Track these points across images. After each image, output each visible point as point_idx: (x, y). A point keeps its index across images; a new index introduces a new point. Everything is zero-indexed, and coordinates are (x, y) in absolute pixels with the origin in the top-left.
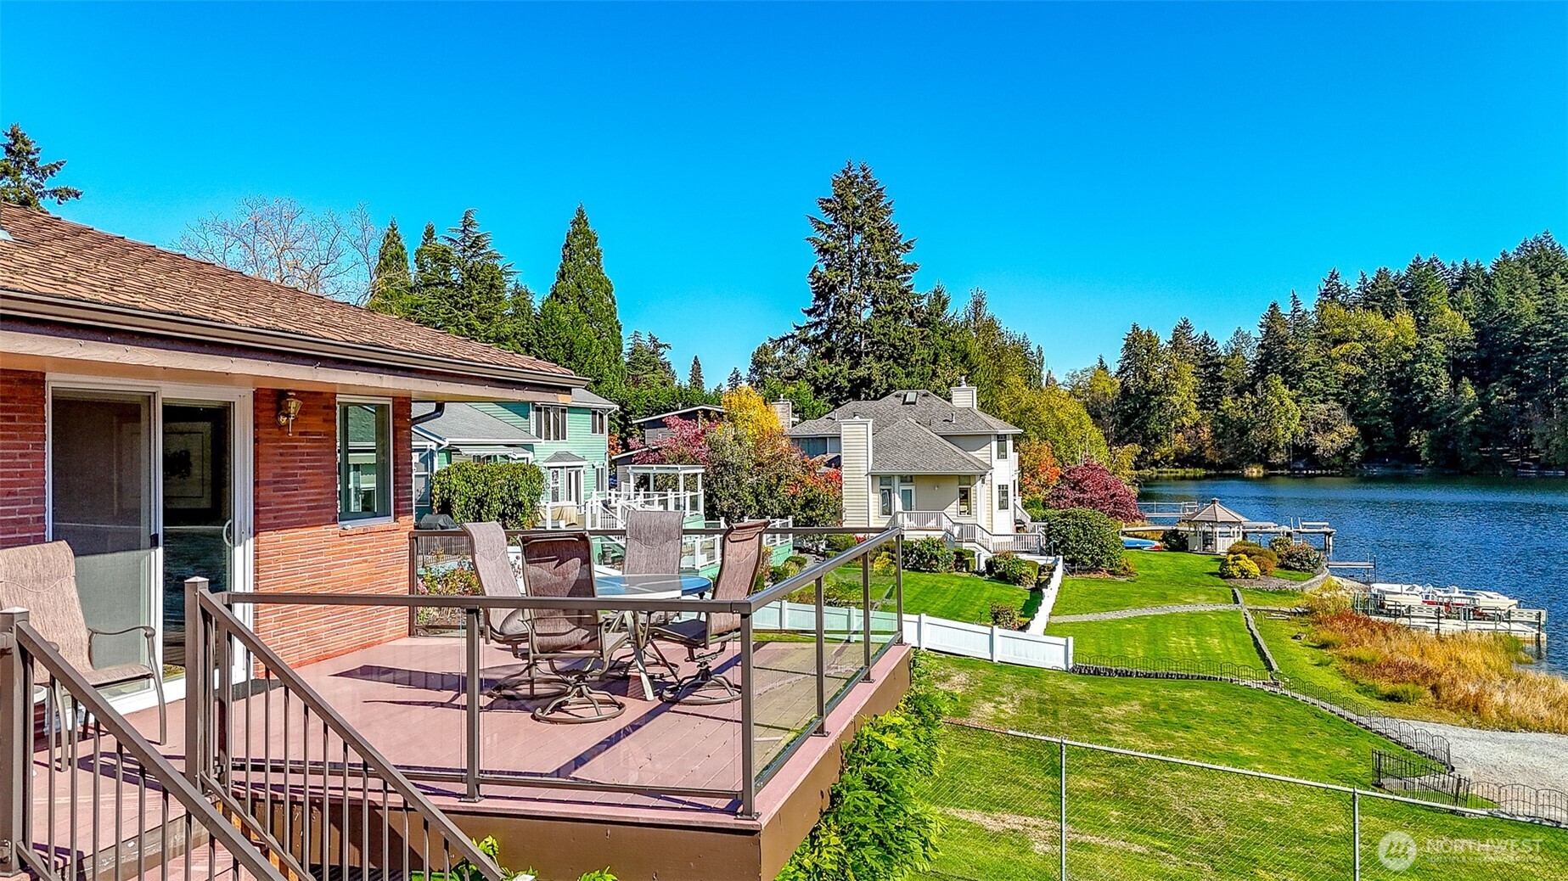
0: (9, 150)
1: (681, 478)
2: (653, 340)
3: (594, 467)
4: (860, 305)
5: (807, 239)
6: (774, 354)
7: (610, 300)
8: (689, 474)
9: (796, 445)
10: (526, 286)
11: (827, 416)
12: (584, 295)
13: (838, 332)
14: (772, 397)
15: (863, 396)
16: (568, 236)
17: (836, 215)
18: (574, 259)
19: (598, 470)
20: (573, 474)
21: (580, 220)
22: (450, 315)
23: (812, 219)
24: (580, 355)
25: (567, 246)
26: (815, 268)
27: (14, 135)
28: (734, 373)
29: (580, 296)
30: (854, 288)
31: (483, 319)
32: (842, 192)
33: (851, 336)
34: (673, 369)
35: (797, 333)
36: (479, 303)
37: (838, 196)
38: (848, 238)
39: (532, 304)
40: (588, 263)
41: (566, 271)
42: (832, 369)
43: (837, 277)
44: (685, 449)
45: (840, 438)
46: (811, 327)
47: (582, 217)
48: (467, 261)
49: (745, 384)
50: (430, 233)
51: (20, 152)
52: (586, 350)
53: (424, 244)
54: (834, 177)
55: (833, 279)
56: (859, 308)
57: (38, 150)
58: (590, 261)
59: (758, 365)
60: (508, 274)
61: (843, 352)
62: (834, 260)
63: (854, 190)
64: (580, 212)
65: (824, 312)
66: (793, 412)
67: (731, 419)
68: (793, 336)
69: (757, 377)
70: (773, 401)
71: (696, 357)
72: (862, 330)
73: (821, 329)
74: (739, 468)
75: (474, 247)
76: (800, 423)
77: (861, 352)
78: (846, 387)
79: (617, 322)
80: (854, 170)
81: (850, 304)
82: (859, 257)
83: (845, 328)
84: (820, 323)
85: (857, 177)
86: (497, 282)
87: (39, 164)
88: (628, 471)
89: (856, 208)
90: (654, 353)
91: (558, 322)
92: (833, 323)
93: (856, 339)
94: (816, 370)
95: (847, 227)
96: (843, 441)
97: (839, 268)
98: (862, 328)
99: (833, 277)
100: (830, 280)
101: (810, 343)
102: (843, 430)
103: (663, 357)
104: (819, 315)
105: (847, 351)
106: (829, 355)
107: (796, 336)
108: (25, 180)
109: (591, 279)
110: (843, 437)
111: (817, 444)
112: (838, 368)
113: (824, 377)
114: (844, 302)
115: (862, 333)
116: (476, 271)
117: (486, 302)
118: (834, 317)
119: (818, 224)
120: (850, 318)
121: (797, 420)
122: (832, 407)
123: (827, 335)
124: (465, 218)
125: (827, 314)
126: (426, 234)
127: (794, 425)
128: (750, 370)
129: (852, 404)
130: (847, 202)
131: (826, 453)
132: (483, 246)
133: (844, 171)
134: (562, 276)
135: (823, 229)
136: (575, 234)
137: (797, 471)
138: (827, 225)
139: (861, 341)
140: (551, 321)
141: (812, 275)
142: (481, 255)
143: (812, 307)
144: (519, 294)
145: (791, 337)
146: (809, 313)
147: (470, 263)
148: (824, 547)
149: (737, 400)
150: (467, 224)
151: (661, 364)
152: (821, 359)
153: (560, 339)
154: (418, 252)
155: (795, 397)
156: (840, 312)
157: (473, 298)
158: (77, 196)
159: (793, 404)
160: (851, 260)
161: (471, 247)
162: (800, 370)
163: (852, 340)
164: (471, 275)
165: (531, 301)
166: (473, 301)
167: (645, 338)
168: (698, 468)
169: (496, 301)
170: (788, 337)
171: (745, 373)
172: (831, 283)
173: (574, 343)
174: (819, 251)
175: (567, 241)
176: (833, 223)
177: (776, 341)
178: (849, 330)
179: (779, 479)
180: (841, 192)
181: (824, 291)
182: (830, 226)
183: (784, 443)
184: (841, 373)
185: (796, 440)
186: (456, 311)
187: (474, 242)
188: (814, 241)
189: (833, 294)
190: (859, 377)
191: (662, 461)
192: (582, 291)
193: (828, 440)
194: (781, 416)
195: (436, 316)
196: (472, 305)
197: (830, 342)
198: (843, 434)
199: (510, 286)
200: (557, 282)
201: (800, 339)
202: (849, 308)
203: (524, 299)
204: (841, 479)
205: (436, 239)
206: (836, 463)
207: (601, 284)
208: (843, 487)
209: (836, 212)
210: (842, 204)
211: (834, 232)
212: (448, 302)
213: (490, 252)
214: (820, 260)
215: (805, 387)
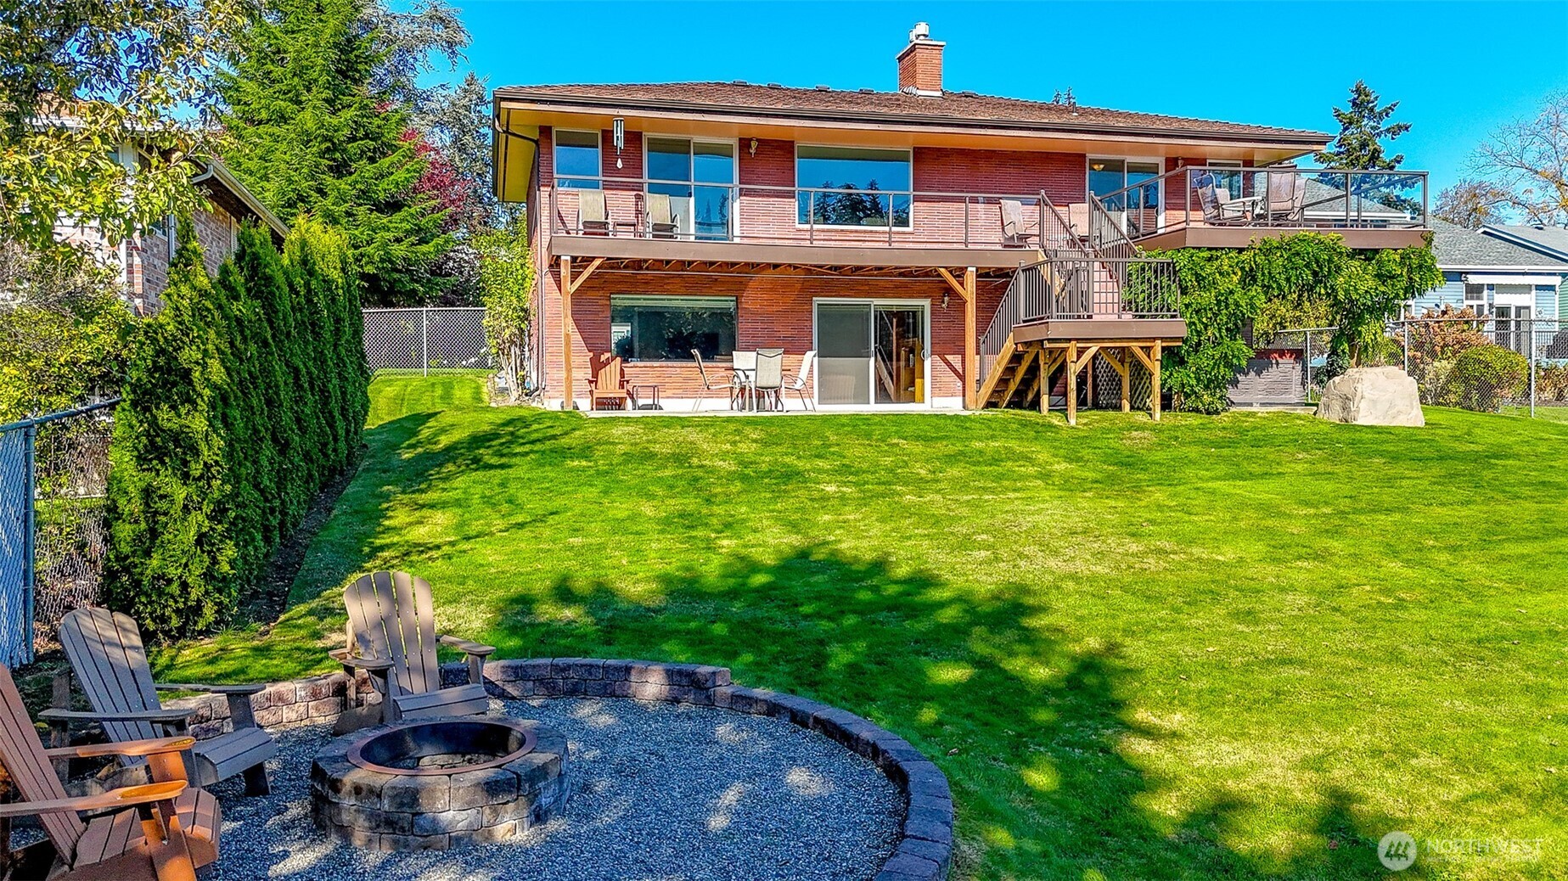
0: (1354, 104)
27: (1358, 91)
51: (1362, 103)
57: (1376, 98)
87: (1377, 110)
108: (1365, 125)
158: (1407, 129)
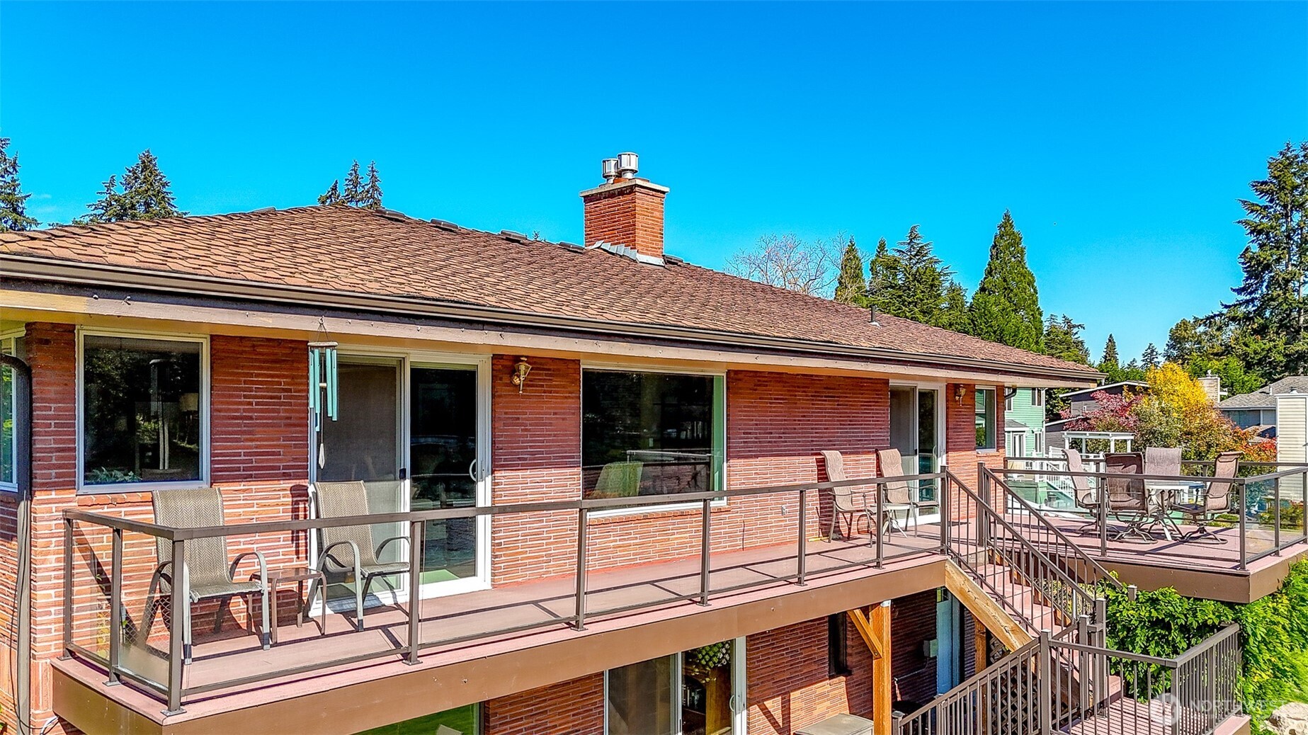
1: (1112, 444)
2: (1067, 321)
3: (1033, 432)
4: (1299, 281)
5: (1239, 222)
6: (1195, 329)
7: (1032, 290)
8: (1118, 441)
9: (1226, 416)
10: (959, 284)
11: (1261, 390)
12: (1009, 288)
13: (1273, 309)
14: (1199, 373)
15: (1301, 370)
16: (995, 238)
17: (1273, 195)
18: (1001, 258)
19: (1036, 435)
20: (1017, 438)
21: (1007, 222)
22: (899, 311)
23: (1244, 202)
24: (1009, 340)
25: (994, 246)
26: (1247, 249)
28: (1149, 348)
29: (1005, 289)
30: (1293, 265)
31: (924, 313)
32: (1279, 173)
33: (1288, 312)
34: (1086, 346)
35: (1225, 311)
36: (922, 300)
37: (1275, 177)
38: (1287, 216)
39: (965, 298)
40: (1013, 259)
41: (993, 268)
42: (1265, 344)
43: (1272, 256)
44: (1112, 419)
45: (1275, 410)
46: (1240, 304)
47: (1009, 221)
48: (912, 267)
49: (1161, 359)
50: (882, 247)
52: (1014, 336)
53: (877, 256)
54: (1270, 160)
55: (1268, 258)
56: (1297, 284)
58: (1015, 258)
59: (1177, 339)
60: (945, 275)
61: (1279, 328)
62: (1269, 239)
63: (1293, 170)
64: (1007, 216)
65: (1256, 290)
66: (1221, 386)
67: (1157, 393)
68: (1221, 315)
69: (1175, 352)
70: (1199, 376)
71: (1111, 336)
72: (1300, 305)
73: (1253, 307)
74: (1167, 436)
75: (918, 255)
76: (1229, 397)
77: (1300, 328)
78: (1281, 362)
79: (1039, 309)
80: (1293, 150)
81: (1287, 281)
82: (1298, 234)
83: (1281, 304)
84: (1252, 300)
85: (1297, 156)
86: (936, 283)
88: (1063, 436)
89: (1296, 187)
90: (1067, 334)
91: (990, 313)
92: (1266, 301)
93: (1295, 314)
94: (1246, 345)
95: (1285, 207)
96: (1278, 413)
97: (1275, 247)
98: (1301, 303)
99: (1268, 256)
100: (1265, 259)
101: (1239, 320)
102: (1278, 403)
103: (1076, 336)
104: (1250, 293)
105: (1282, 326)
106: (1262, 331)
107: (1223, 314)
109: (1015, 273)
110: (1278, 410)
111: (1249, 416)
112: (1272, 344)
113: (1255, 353)
114: (1280, 279)
115: (1300, 309)
116: (920, 275)
117: (927, 299)
118: (1268, 294)
119: (1252, 208)
120: (1287, 295)
121: (1226, 394)
122: (1264, 381)
123: (1260, 312)
124: (912, 232)
125: (1260, 292)
126: (879, 248)
127: (1222, 399)
128: (1167, 345)
129: (1289, 380)
130: (1285, 182)
131: (1259, 425)
132: (927, 253)
133: (1281, 153)
134: (990, 273)
135: (1258, 211)
136: (1002, 236)
137: (1228, 440)
138: (1261, 207)
139: (1300, 316)
140: (984, 312)
141: (1243, 256)
142: (924, 261)
143: (1243, 286)
144: (954, 290)
145: (1218, 315)
146: (1239, 291)
147: (914, 270)
148: (1256, 508)
149: (1162, 376)
150: (913, 237)
151: (1075, 343)
152: (1252, 335)
153: (992, 327)
154: (873, 262)
155: (1223, 373)
156: (1275, 288)
157: (917, 296)
159: (1221, 379)
160: (1289, 237)
161: (916, 255)
162: (1227, 346)
163: (1289, 315)
164: (917, 278)
165: (964, 295)
166: (917, 298)
167: (1060, 320)
168: (1127, 435)
169: (936, 297)
170: (1215, 315)
171: (1161, 348)
172: (1265, 262)
173: (1003, 330)
174: (1252, 232)
175: (995, 243)
176: (1268, 204)
177: (1202, 320)
178: (1285, 306)
179: (1209, 446)
180: (1277, 174)
181: (1256, 269)
182: (1266, 207)
183: (1214, 415)
184: (1275, 348)
185: (1226, 412)
186: (904, 308)
187: (918, 251)
188: (1246, 223)
189: (1267, 272)
190: (1297, 352)
191: (1092, 429)
192: (1007, 284)
193: (1261, 412)
194: (1209, 390)
195: (888, 313)
196: (916, 302)
197: (1263, 318)
198: (1278, 407)
199: (947, 284)
200: (985, 278)
201: (1229, 317)
202: (1286, 285)
203: (959, 294)
204: (1276, 448)
205: (887, 251)
206: (1272, 433)
207: (1025, 277)
208: (1278, 455)
209: (1272, 193)
210: (1279, 185)
211: (1270, 213)
212: (897, 301)
213: (931, 259)
214: (1253, 241)
215: (1235, 363)
